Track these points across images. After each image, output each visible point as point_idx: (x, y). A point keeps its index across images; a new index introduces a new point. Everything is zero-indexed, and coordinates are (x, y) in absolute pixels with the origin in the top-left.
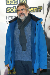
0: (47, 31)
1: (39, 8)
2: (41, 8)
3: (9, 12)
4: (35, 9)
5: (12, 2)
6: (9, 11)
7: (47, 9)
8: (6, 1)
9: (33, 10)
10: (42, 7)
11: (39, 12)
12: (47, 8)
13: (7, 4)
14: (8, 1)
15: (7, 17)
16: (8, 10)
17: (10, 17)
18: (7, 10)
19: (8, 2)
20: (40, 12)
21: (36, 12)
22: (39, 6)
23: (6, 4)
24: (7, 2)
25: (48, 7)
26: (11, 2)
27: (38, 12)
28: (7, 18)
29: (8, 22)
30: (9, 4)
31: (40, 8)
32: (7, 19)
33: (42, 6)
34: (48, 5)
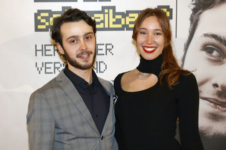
2: (168, 14)
7: (191, 16)
10: (171, 11)
12: (191, 12)
15: (39, 48)
17: (47, 48)
22: (160, 7)
25: (195, 11)
28: (36, 51)
29: (40, 66)
32: (39, 53)
33: (172, 6)
34: (194, 2)
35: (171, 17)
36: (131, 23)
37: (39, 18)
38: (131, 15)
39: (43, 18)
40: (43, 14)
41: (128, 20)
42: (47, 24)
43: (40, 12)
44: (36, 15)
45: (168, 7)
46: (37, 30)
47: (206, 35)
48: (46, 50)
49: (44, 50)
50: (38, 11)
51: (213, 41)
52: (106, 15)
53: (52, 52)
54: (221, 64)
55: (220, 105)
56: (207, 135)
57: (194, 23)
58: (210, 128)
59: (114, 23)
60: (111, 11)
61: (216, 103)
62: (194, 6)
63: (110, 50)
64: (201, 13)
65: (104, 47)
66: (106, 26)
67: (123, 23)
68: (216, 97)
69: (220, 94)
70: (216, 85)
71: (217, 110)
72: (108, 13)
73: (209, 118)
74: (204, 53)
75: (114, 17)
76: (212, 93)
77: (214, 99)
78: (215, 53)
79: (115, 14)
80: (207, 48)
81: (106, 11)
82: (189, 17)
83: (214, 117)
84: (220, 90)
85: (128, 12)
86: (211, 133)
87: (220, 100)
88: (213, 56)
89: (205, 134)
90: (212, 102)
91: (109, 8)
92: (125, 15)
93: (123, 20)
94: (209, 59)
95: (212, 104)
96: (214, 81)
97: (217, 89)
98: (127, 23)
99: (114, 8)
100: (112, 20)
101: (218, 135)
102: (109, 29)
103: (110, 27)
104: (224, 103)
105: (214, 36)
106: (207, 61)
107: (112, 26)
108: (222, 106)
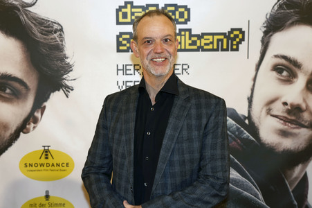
0: (260, 117)
1: (232, 36)
2: (240, 36)
3: (125, 48)
4: (218, 40)
5: (136, 14)
6: (125, 45)
7: (263, 38)
8: (118, 11)
9: (212, 43)
10: (243, 33)
11: (233, 50)
12: (262, 35)
13: (121, 20)
14: (124, 10)
15: (121, 67)
16: (124, 42)
17: (128, 67)
18: (119, 44)
19: (125, 15)
20: (237, 50)
21: (223, 50)
22: (233, 30)
23: (118, 23)
24: (120, 14)
25: (266, 33)
26: (133, 14)
27: (227, 50)
28: (118, 70)
29: (121, 84)
30: (129, 20)
31: (237, 36)
32: (120, 72)
33: (245, 29)
34: (265, 25)
35: (243, 39)
36: (206, 44)
37: (121, 39)
38: (205, 37)
39: (124, 39)
40: (124, 36)
41: (203, 42)
42: (128, 45)
43: (121, 34)
44: (118, 37)
45: (240, 30)
46: (119, 51)
47: (276, 56)
48: (126, 70)
49: (125, 70)
50: (120, 33)
51: (283, 61)
52: (183, 37)
53: (132, 72)
54: (291, 84)
55: (289, 122)
56: (277, 150)
57: (265, 45)
58: (280, 144)
59: (190, 45)
60: (187, 33)
61: (285, 120)
62: (265, 29)
63: (185, 70)
64: (271, 35)
65: (180, 67)
66: (183, 48)
67: (198, 44)
68: (285, 115)
69: (289, 112)
70: (285, 104)
71: (286, 127)
72: (185, 35)
73: (279, 134)
74: (274, 73)
75: (190, 39)
76: (281, 110)
77: (284, 117)
78: (285, 73)
79: (191, 36)
80: (277, 69)
81: (183, 33)
82: (261, 39)
83: (284, 134)
84: (289, 108)
85: (203, 34)
86: (281, 149)
87: (289, 117)
88: (283, 76)
89: (275, 149)
90: (282, 120)
91: (185, 30)
92: (200, 37)
93: (198, 42)
94: (279, 79)
95: (282, 122)
96: (283, 100)
97: (286, 107)
98: (202, 45)
99: (190, 30)
100: (188, 42)
101: (288, 150)
102: (185, 50)
103: (187, 48)
104: (293, 120)
105: (284, 57)
106: (277, 81)
107: (188, 47)
108: (292, 123)
